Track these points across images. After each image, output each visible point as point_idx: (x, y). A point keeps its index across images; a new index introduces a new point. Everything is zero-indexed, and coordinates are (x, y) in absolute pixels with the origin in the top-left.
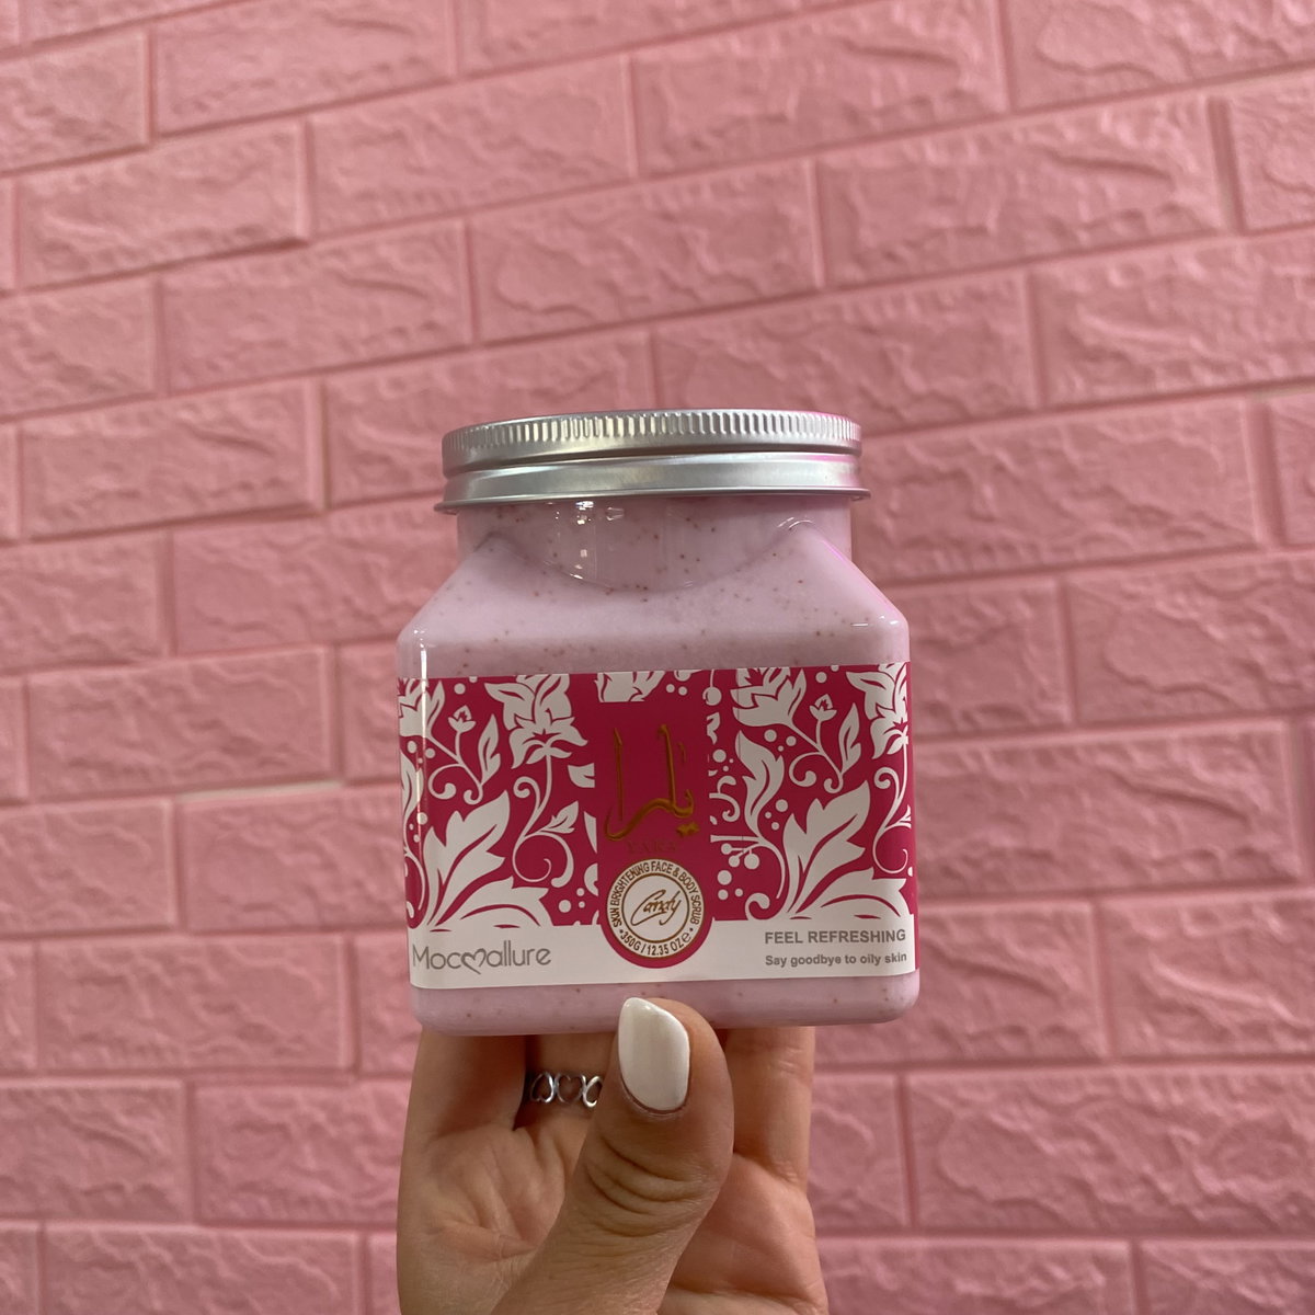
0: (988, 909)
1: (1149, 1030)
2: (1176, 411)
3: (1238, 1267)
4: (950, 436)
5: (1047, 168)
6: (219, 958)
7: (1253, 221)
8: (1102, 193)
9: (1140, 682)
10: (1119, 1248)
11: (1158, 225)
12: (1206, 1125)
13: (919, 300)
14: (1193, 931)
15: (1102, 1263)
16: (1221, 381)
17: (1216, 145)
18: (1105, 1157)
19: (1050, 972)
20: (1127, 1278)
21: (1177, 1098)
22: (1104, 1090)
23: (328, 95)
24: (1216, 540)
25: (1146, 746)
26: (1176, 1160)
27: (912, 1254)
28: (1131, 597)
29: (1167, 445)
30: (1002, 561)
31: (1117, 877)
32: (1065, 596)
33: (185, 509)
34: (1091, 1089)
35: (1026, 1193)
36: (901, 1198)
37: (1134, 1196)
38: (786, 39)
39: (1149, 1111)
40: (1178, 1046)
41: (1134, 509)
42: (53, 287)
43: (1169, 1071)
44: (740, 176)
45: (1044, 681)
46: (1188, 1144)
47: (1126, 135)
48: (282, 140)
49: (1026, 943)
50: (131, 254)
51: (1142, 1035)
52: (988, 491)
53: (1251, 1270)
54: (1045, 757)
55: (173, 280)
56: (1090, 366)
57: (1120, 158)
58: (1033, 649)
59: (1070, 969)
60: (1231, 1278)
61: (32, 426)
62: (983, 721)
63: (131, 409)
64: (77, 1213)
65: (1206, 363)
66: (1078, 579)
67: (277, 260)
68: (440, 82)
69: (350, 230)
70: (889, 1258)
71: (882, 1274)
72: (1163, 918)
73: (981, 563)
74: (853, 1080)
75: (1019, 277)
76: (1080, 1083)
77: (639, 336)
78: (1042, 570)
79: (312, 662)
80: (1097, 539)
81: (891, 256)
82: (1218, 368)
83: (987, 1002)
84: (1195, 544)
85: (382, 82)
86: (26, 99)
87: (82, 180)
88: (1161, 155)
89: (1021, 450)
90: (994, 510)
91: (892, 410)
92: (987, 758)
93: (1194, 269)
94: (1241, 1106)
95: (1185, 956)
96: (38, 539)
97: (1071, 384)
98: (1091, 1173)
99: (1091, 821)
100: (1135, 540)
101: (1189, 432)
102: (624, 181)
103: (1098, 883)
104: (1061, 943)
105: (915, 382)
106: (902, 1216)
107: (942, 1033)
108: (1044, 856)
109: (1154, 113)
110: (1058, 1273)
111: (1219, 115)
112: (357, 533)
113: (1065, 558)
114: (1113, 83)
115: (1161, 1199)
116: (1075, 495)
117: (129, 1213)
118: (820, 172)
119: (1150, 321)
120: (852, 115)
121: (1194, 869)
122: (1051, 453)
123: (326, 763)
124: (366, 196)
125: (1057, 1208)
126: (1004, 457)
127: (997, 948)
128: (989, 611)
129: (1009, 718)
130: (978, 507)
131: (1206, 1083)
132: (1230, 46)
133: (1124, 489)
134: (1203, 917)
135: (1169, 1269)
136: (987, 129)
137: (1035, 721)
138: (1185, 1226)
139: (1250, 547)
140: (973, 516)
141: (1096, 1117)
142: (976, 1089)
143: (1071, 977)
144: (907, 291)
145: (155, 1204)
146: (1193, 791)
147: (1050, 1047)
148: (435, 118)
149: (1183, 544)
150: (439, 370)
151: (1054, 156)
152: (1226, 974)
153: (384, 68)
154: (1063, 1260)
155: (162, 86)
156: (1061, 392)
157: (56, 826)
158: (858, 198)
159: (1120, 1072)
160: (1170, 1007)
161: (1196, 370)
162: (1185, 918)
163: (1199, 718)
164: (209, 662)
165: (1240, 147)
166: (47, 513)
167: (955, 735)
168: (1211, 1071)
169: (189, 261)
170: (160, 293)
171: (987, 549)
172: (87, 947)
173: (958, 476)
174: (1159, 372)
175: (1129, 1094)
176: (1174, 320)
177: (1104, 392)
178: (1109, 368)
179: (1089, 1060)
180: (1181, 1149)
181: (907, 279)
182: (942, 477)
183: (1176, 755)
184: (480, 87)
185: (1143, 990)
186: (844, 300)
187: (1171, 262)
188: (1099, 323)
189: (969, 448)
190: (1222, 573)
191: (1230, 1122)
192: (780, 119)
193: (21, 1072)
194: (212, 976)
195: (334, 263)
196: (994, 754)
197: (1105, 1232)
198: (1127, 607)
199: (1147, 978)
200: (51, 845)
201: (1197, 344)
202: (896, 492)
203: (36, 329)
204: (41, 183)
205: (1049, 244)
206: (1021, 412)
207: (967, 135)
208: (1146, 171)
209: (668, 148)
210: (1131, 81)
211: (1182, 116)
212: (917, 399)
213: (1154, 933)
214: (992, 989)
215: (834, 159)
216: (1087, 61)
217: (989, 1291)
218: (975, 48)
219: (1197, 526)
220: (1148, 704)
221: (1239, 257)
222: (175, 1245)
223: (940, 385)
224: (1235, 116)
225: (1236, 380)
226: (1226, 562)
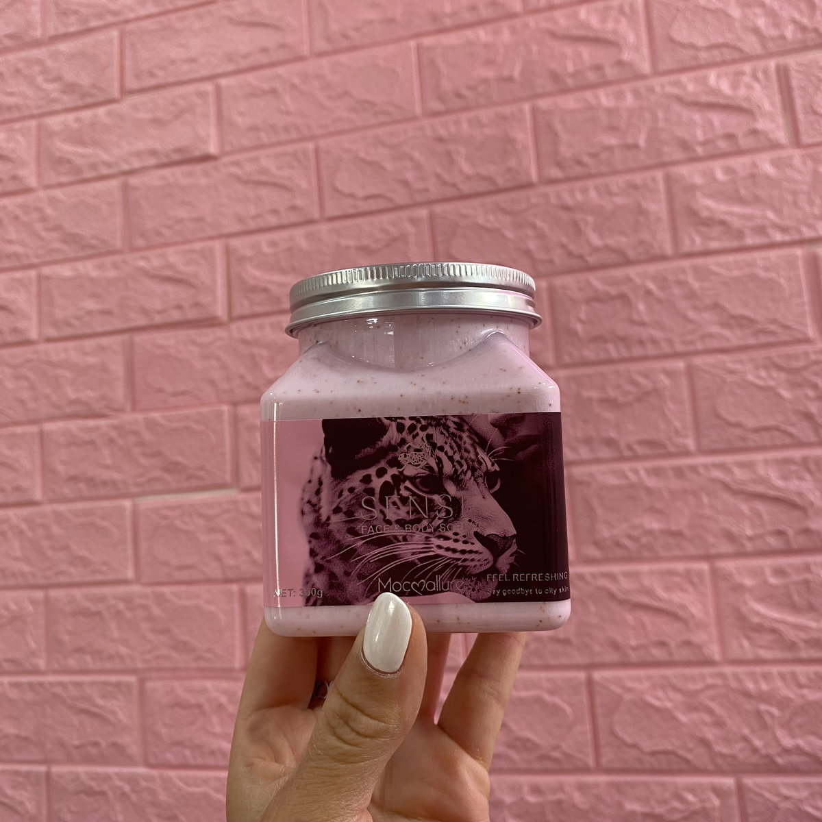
0: (645, 568)
1: (746, 643)
2: (757, 255)
3: (804, 794)
4: (618, 273)
5: (677, 107)
6: (160, 599)
7: (806, 139)
8: (711, 123)
9: (738, 425)
10: (729, 782)
11: (745, 142)
12: (783, 703)
13: (597, 189)
14: (773, 581)
15: (718, 791)
16: (787, 238)
17: (782, 93)
18: (719, 723)
19: (683, 607)
20: (734, 801)
21: (764, 687)
22: (719, 682)
23: (231, 67)
24: (785, 337)
25: (742, 465)
26: (765, 726)
27: (597, 785)
28: (732, 372)
29: (754, 277)
30: (651, 350)
31: (726, 548)
32: (691, 372)
33: (142, 321)
34: (710, 681)
35: (669, 747)
36: (590, 750)
37: (737, 748)
38: (513, 30)
39: (747, 694)
40: (764, 654)
41: (732, 317)
42: (61, 185)
43: (758, 669)
44: (485, 115)
45: (678, 424)
46: (772, 715)
47: (725, 87)
48: (202, 95)
49: (668, 589)
50: (108, 165)
51: (741, 646)
52: (641, 307)
53: (813, 795)
54: (679, 472)
55: (134, 181)
56: (704, 229)
57: (722, 101)
58: (670, 405)
59: (696, 605)
60: (800, 801)
61: (46, 271)
62: (640, 450)
63: (108, 260)
64: (70, 760)
65: (777, 227)
66: (698, 361)
67: (198, 168)
68: (300, 59)
69: (244, 150)
70: (581, 787)
71: (578, 798)
72: (754, 573)
73: (638, 351)
74: (557, 675)
75: (659, 174)
76: (703, 677)
77: (423, 213)
78: (677, 355)
79: (220, 415)
80: (711, 336)
81: (580, 163)
82: (784, 230)
83: (644, 626)
84: (772, 339)
85: (263, 59)
86: (45, 71)
87: (78, 120)
88: (748, 99)
89: (662, 281)
90: (646, 319)
91: (581, 257)
92: (643, 473)
93: (769, 169)
94: (805, 691)
95: (768, 596)
96: (49, 340)
97: (693, 241)
98: (710, 734)
99: (707, 511)
100: (734, 337)
101: (767, 269)
102: (414, 118)
103: (712, 551)
104: (691, 589)
105: (596, 240)
106: (591, 762)
107: (615, 646)
108: (679, 534)
109: (743, 73)
110: (690, 797)
111: (783, 74)
112: (248, 335)
113: (690, 348)
114: (716, 55)
115: (755, 750)
116: (696, 308)
117: (103, 760)
118: (535, 111)
119: (741, 201)
120: (555, 77)
121: (773, 542)
122: (680, 283)
123: (228, 478)
124: (254, 128)
125: (689, 756)
126: (651, 286)
127: (650, 592)
128: (642, 381)
129: (656, 448)
130: (635, 317)
131: (782, 676)
132: (789, 32)
133: (727, 306)
134: (779, 572)
135: (762, 796)
136: (640, 85)
137: (672, 449)
138: (770, 767)
139: (807, 340)
140: (633, 322)
141: (712, 699)
142: (637, 681)
143: (696, 610)
144: (590, 183)
145: (119, 754)
146: (772, 493)
147: (684, 654)
148: (296, 81)
149: (763, 339)
150: (299, 235)
151: (680, 100)
152: (794, 608)
153: (265, 50)
154: (692, 789)
155: (128, 63)
156: (687, 246)
157: (59, 518)
158: (559, 127)
159: (728, 670)
160: (759, 629)
161: (771, 231)
162: (768, 572)
163: (775, 447)
164: (156, 415)
165: (797, 94)
166: (55, 324)
167: (623, 459)
168: (786, 669)
169: (145, 169)
170: (126, 188)
171: (641, 342)
172: (78, 593)
173: (622, 297)
174: (747, 232)
175: (733, 684)
176: (757, 200)
177: (714, 245)
178: (716, 231)
179: (709, 662)
180: (768, 720)
181: (590, 176)
182: (612, 298)
183: (761, 470)
184: (324, 62)
185: (741, 618)
186: (550, 190)
187: (754, 165)
188: (710, 203)
189: (629, 280)
190: (789, 357)
191: (799, 702)
192: (510, 79)
193: (36, 671)
194: (156, 611)
195: (233, 169)
196: (647, 470)
197: (720, 772)
198: (729, 378)
199: (744, 610)
200: (55, 530)
201: (771, 215)
202: (584, 308)
203: (49, 211)
204: (54, 122)
205: (678, 155)
206: (663, 258)
207: (626, 88)
208: (738, 109)
209: (441, 98)
210: (728, 54)
211: (760, 75)
212: (596, 250)
213: (748, 582)
214: (646, 618)
215: (543, 104)
216: (701, 42)
217: (646, 810)
218: (631, 36)
219: (773, 327)
220: (743, 439)
221: (797, 161)
222: (132, 780)
223: (611, 242)
224: (794, 74)
225: (796, 237)
226: (791, 350)
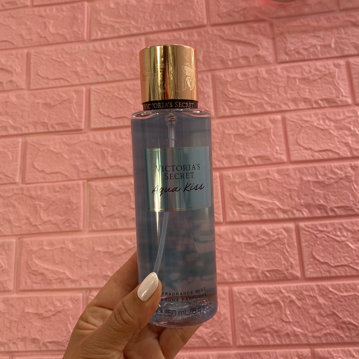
7: (32, 87)
11: (6, 86)
16: (16, 133)
24: (6, 181)
47: (3, 60)
65: (12, 127)
82: (15, 128)
88: (11, 66)
93: (14, 99)
101: (4, 147)
109: (12, 54)
111: (28, 55)
114: (3, 45)
139: (15, 183)
161: (9, 129)
165: (32, 65)
176: (6, 114)
187: (8, 97)
190: (5, 191)
201: (10, 121)
208: (7, 71)
210: (8, 46)
211: (19, 56)
221: (26, 96)
224: (33, 56)
225: (20, 132)
226: (7, 187)
